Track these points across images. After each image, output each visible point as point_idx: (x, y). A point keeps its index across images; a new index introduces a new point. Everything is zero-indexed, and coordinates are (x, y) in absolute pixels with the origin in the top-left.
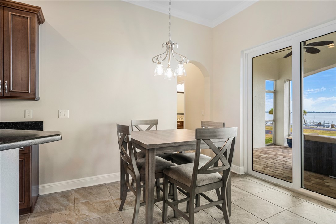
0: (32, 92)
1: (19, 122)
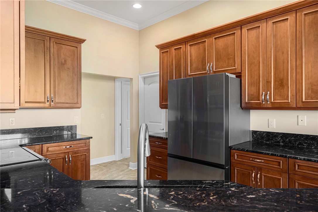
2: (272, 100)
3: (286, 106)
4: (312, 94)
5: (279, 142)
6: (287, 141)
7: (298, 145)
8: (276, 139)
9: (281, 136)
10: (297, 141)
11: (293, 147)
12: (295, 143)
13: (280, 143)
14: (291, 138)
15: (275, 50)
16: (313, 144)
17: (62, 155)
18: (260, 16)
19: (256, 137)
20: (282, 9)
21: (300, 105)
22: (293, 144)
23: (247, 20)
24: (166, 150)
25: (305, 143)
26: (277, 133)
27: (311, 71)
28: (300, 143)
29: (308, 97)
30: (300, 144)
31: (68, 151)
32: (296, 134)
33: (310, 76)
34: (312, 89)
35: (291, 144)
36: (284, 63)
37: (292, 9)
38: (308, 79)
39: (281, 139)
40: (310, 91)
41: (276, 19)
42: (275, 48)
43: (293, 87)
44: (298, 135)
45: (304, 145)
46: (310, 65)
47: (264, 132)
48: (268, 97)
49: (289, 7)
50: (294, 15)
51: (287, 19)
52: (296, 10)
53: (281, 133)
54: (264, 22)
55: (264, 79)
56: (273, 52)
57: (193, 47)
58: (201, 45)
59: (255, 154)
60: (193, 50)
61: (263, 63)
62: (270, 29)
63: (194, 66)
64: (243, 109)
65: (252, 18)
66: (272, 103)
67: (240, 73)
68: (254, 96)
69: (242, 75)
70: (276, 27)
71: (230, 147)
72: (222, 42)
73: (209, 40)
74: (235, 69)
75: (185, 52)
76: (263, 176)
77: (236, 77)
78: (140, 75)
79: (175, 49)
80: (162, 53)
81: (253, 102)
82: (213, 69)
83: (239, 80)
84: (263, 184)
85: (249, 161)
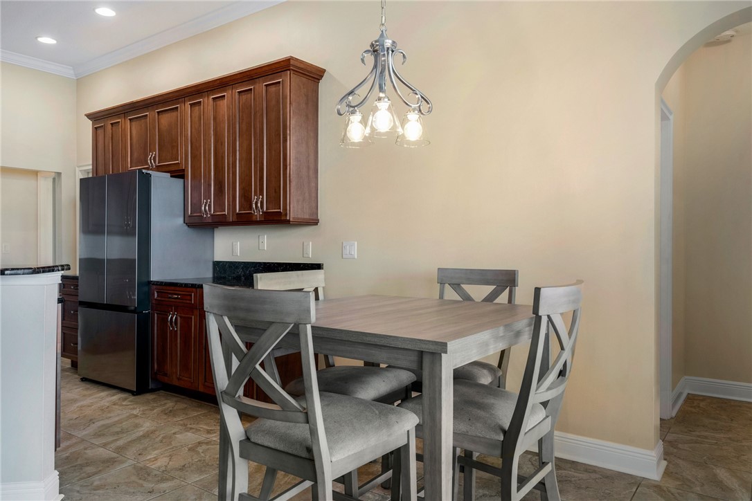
0: (285, 210)
3: (225, 221)
4: (244, 204)
5: (240, 276)
8: (238, 272)
14: (251, 268)
18: (200, 87)
19: (219, 271)
21: (238, 219)
23: (188, 90)
24: (75, 297)
26: (239, 263)
27: (244, 171)
29: (242, 207)
32: (255, 262)
33: (243, 179)
34: (245, 196)
37: (228, 83)
38: (242, 183)
39: (243, 270)
41: (215, 94)
43: (229, 194)
44: (257, 263)
46: (243, 163)
47: (227, 262)
49: (225, 80)
50: (230, 92)
51: (224, 96)
52: (232, 85)
53: (242, 262)
54: (205, 97)
55: (205, 181)
56: (212, 141)
57: (134, 123)
58: (143, 121)
59: (173, 288)
60: (133, 128)
61: (205, 157)
62: (211, 107)
63: (135, 155)
64: (189, 226)
65: (193, 89)
66: (212, 215)
67: (183, 170)
68: (196, 206)
69: (186, 173)
70: (216, 105)
71: (150, 283)
72: (166, 119)
73: (151, 114)
74: (178, 163)
75: (124, 131)
76: (179, 318)
77: (171, 176)
78: (79, 167)
79: (112, 124)
80: (96, 128)
81: (195, 214)
82: (155, 162)
83: (182, 180)
84: (179, 329)
85: (167, 300)
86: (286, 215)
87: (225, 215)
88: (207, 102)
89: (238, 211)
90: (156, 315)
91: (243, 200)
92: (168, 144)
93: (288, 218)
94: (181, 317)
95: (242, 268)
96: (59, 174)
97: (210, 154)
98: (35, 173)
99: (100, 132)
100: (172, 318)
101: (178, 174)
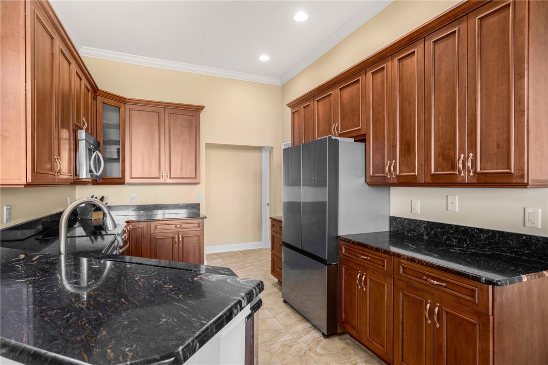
0: (519, 170)
1: (512, 234)
2: (398, 173)
3: (413, 181)
4: (443, 163)
5: (422, 235)
6: (432, 234)
7: (446, 240)
8: (419, 230)
9: (425, 226)
10: (444, 235)
11: (440, 243)
12: (442, 238)
13: (424, 236)
14: (437, 229)
15: (401, 99)
16: (465, 240)
17: (172, 235)
18: (384, 53)
19: (396, 226)
20: (406, 39)
21: (429, 180)
22: (439, 238)
23: (370, 60)
24: (280, 235)
25: (454, 239)
26: (421, 221)
27: (442, 127)
28: (448, 237)
29: (439, 167)
30: (448, 239)
31: (178, 230)
32: (443, 224)
33: (440, 136)
34: (443, 155)
35: (437, 238)
36: (411, 118)
37: (420, 37)
38: (439, 140)
39: (425, 230)
40: (441, 158)
41: (402, 54)
42: (401, 96)
43: (421, 153)
44: (446, 225)
45: (453, 242)
46: (440, 118)
47: (406, 219)
48: (392, 168)
49: (415, 34)
50: (422, 45)
51: (414, 52)
52: (424, 37)
53: (425, 222)
54: (389, 60)
55: (389, 142)
56: (398, 102)
57: (320, 103)
58: (327, 99)
59: (361, 248)
60: (320, 107)
61: (388, 119)
62: (396, 69)
63: (321, 128)
64: (369, 185)
65: (376, 57)
66: (397, 176)
67: (365, 135)
68: (380, 167)
69: (367, 137)
70: (402, 65)
71: (338, 237)
72: (347, 93)
73: (335, 92)
74: (360, 129)
75: (313, 111)
76: (368, 280)
77: (355, 141)
78: (283, 142)
79: (304, 107)
80: (293, 113)
81: (377, 175)
82: (338, 131)
83: (363, 144)
84: (368, 291)
85: (355, 258)
86: (522, 176)
87: (415, 175)
88: (392, 65)
89: (433, 172)
90: (343, 269)
91: (440, 159)
92: (350, 114)
93: (526, 181)
94: (370, 279)
95: (425, 227)
96: (272, 148)
97: (394, 115)
98: (259, 149)
99: (296, 115)
100: (361, 277)
101: (361, 138)
